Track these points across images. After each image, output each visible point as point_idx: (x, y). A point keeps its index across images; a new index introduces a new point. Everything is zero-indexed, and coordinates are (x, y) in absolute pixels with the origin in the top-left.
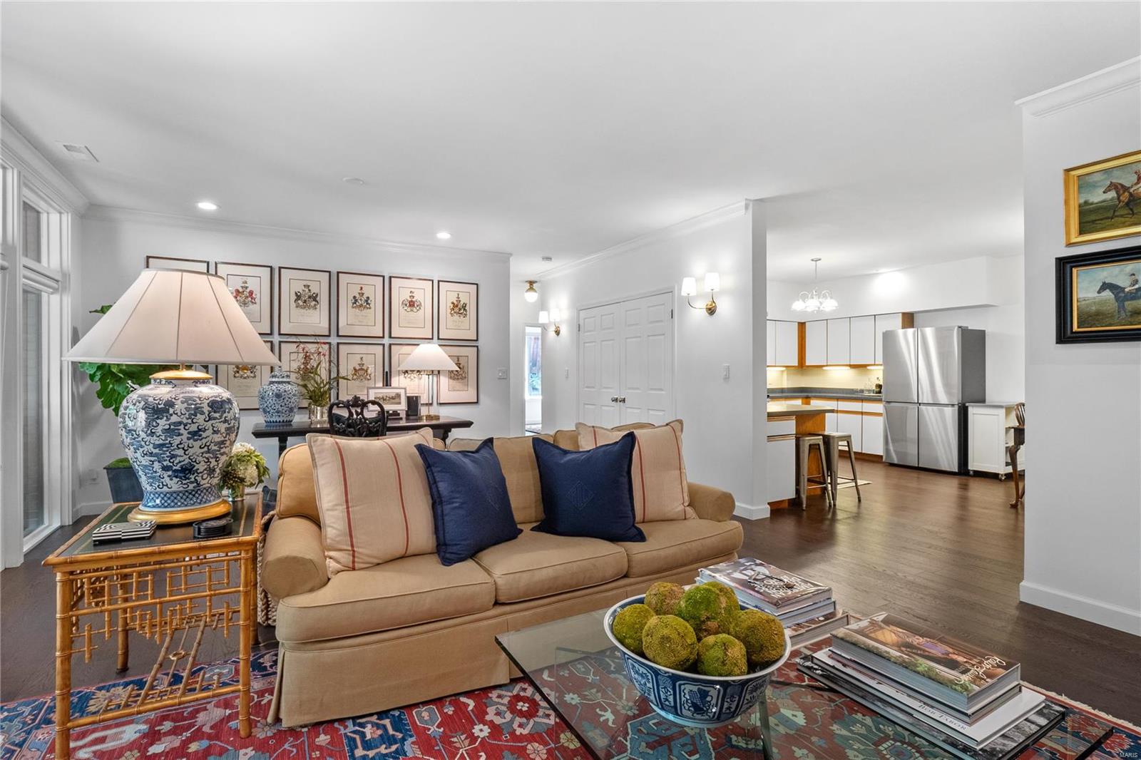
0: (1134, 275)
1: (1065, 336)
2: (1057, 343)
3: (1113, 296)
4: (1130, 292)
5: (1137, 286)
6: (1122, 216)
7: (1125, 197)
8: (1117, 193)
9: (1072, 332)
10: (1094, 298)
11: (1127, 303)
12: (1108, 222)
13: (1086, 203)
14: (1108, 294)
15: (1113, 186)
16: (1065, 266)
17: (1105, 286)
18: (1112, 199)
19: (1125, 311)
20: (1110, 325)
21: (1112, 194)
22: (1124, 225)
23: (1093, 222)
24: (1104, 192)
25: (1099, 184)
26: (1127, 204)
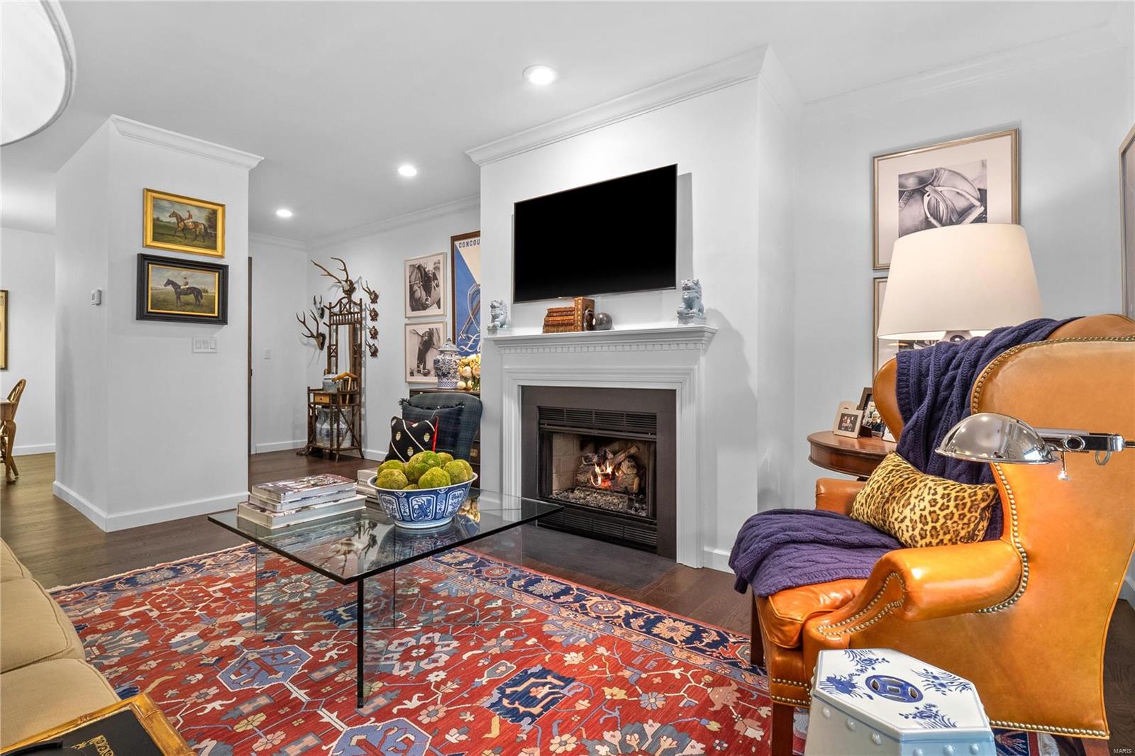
0: (185, 278)
1: (143, 315)
2: (137, 319)
3: (173, 290)
4: (183, 289)
5: (187, 286)
6: (180, 237)
7: (181, 225)
8: (177, 220)
9: (148, 312)
10: (163, 289)
11: (182, 297)
12: (171, 238)
13: (158, 219)
14: (170, 288)
15: (174, 214)
16: (145, 261)
17: (169, 282)
18: (174, 223)
19: (180, 302)
20: (171, 310)
21: (174, 220)
22: (180, 243)
23: (162, 234)
24: (170, 216)
25: (167, 209)
26: (183, 230)
